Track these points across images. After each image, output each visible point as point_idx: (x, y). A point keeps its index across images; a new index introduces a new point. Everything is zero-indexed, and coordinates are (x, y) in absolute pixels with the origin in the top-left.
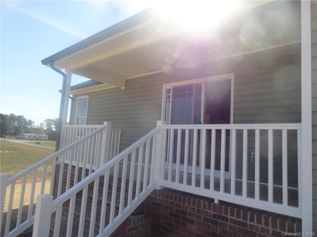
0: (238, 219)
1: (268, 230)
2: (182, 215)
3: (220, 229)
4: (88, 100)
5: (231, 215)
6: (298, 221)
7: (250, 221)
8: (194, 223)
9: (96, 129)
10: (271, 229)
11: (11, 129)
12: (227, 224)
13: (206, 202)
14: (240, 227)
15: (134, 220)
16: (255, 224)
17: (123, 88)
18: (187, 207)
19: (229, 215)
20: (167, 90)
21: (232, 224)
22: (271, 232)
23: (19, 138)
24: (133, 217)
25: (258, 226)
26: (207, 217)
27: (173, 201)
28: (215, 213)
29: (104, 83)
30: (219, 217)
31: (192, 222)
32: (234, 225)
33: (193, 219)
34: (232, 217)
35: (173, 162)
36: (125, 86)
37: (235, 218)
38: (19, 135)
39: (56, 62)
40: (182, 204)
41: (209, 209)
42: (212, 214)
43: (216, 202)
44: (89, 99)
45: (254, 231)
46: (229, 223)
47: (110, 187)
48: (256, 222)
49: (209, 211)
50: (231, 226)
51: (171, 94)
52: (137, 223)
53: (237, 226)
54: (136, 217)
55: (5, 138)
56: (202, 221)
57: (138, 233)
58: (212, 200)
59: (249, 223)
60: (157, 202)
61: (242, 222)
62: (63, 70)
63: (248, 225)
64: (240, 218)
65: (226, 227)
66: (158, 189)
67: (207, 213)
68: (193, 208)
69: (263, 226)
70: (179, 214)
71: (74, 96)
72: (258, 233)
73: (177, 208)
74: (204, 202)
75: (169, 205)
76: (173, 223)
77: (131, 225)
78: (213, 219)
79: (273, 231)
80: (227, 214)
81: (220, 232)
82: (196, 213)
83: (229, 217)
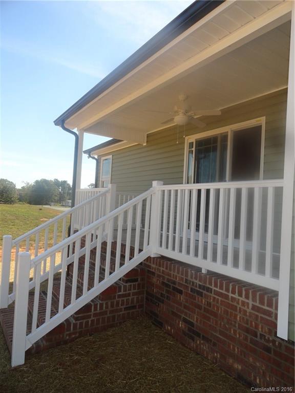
0: (221, 291)
1: (248, 304)
2: (172, 285)
3: (205, 301)
4: (111, 160)
5: (215, 286)
6: (275, 294)
7: (232, 293)
8: (182, 294)
9: (100, 192)
10: (251, 302)
11: (56, 196)
12: (211, 296)
13: (193, 272)
14: (223, 300)
15: (125, 287)
16: (236, 296)
17: (145, 144)
18: (176, 277)
19: (213, 286)
20: (190, 143)
21: (215, 296)
22: (250, 306)
23: (64, 206)
24: (124, 284)
25: (239, 299)
26: (194, 287)
27: (164, 269)
28: (201, 284)
29: (122, 141)
30: (204, 288)
31: (180, 292)
32: (217, 297)
33: (182, 289)
34: (215, 289)
35: (196, 230)
36: (147, 142)
37: (218, 289)
38: (63, 202)
39: (66, 122)
40: (172, 272)
41: (196, 278)
42: (198, 285)
43: (204, 271)
44: (113, 159)
45: (235, 304)
46: (213, 295)
47: (113, 254)
48: (237, 294)
49: (195, 281)
50: (214, 298)
51: (194, 149)
52: (129, 290)
53: (220, 298)
54: (128, 284)
55: (51, 205)
56: (189, 292)
57: (130, 301)
58: (199, 269)
59: (230, 295)
60: (151, 270)
61: (225, 294)
62: (75, 130)
63: (230, 297)
64: (222, 290)
65: (210, 300)
66: (152, 256)
67: (193, 283)
68: (181, 278)
69: (243, 299)
70: (170, 284)
71: (99, 156)
72: (239, 306)
73: (168, 277)
74: (191, 270)
75: (161, 274)
76: (164, 293)
77: (121, 292)
78: (199, 290)
79: (252, 304)
80: (211, 285)
81: (205, 304)
82: (184, 283)
83: (213, 287)
